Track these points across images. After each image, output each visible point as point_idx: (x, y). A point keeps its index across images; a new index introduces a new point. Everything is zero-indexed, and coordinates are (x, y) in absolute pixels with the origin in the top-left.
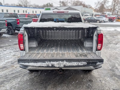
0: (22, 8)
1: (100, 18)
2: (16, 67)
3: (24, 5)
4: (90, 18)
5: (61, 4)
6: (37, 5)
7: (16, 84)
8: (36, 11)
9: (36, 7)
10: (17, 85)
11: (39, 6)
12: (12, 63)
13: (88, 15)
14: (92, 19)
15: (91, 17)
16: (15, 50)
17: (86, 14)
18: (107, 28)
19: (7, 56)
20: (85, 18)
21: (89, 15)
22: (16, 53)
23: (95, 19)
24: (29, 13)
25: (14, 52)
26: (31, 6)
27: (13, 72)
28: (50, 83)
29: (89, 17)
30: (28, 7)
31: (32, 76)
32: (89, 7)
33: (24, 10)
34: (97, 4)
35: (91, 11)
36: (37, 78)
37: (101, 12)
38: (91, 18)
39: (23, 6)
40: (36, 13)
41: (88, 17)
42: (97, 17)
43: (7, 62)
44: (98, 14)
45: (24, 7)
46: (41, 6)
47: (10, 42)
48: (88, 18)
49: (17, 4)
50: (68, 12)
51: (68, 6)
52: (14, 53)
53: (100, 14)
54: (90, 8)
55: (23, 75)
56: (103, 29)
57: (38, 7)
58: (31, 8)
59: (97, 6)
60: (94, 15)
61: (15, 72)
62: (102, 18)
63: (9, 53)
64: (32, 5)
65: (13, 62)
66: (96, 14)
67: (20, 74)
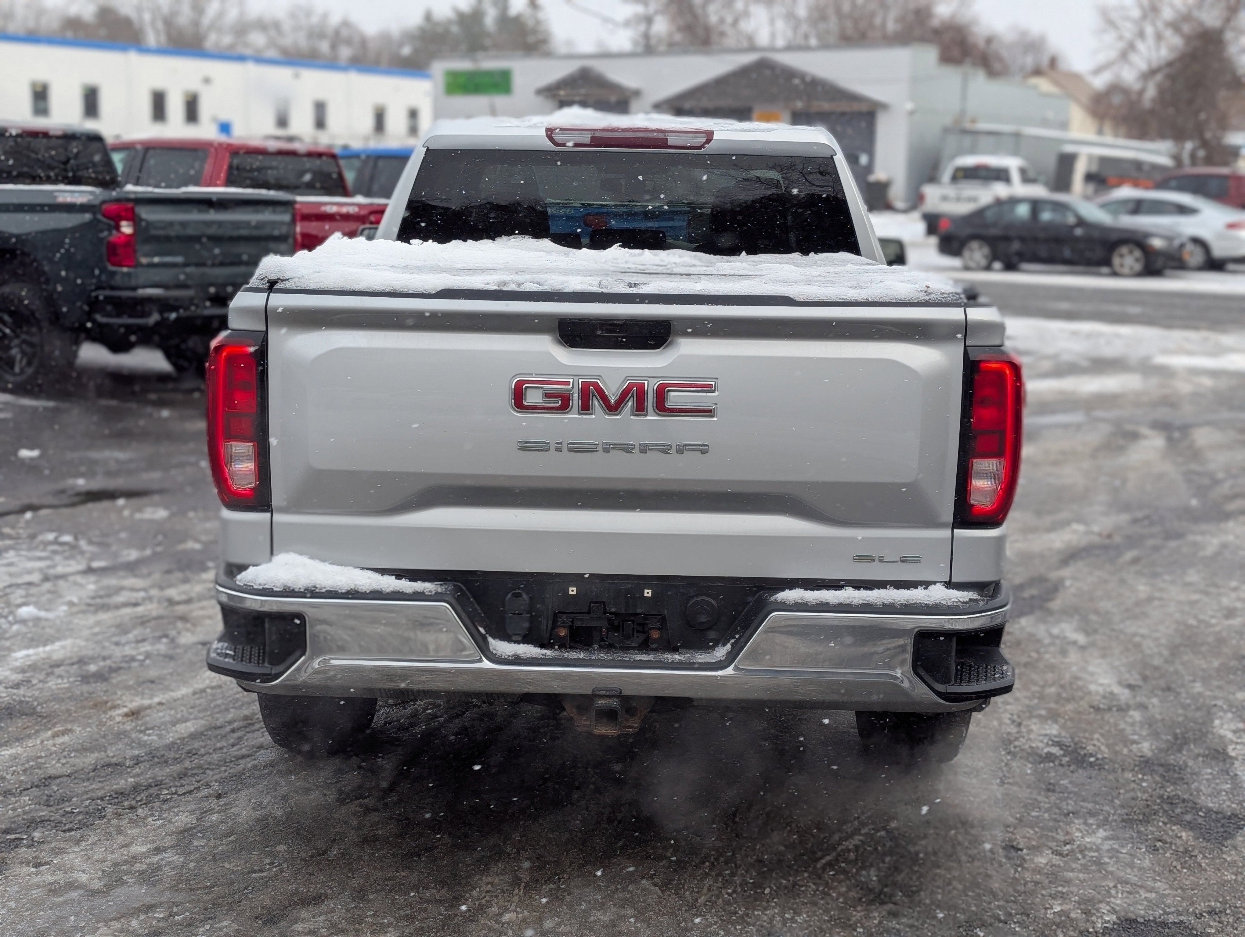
0: (133, 58)
1: (1158, 208)
2: (134, 714)
3: (168, 22)
4: (1023, 211)
5: (649, 20)
6: (335, 20)
7: (158, 850)
8: (320, 108)
9: (324, 47)
10: (173, 857)
11: (364, 42)
12: (86, 679)
13: (1002, 175)
14: (1046, 216)
15: (1039, 191)
16: (93, 558)
17: (973, 151)
18: (1227, 339)
19: (26, 611)
20: (963, 209)
21: (1012, 163)
22: (112, 581)
23: (1081, 222)
24: (225, 128)
25: (90, 570)
26: (258, 39)
27: (113, 752)
28: (498, 854)
29: (1014, 201)
30: (211, 41)
31: (307, 791)
32: (1029, 61)
33: (159, 84)
34: (1128, 30)
35: (1045, 123)
36: (368, 810)
37: (1179, 136)
38: (1036, 205)
39: (151, 39)
40: (320, 123)
41: (1000, 190)
42: (1126, 192)
43: (34, 667)
44: (1138, 165)
45: (160, 51)
46: (385, 37)
47: (31, 467)
48: (999, 202)
49: (74, 10)
50: (709, 135)
51: (752, 48)
52: (91, 586)
53: (1164, 160)
54: (1037, 72)
55: (221, 782)
56: (1181, 351)
57: (345, 52)
58: (259, 60)
59: (1124, 56)
60: (1080, 169)
61: (130, 753)
62: (1182, 210)
63: (36, 577)
64: (261, 25)
65: (93, 668)
66: (1104, 161)
67: (183, 775)
